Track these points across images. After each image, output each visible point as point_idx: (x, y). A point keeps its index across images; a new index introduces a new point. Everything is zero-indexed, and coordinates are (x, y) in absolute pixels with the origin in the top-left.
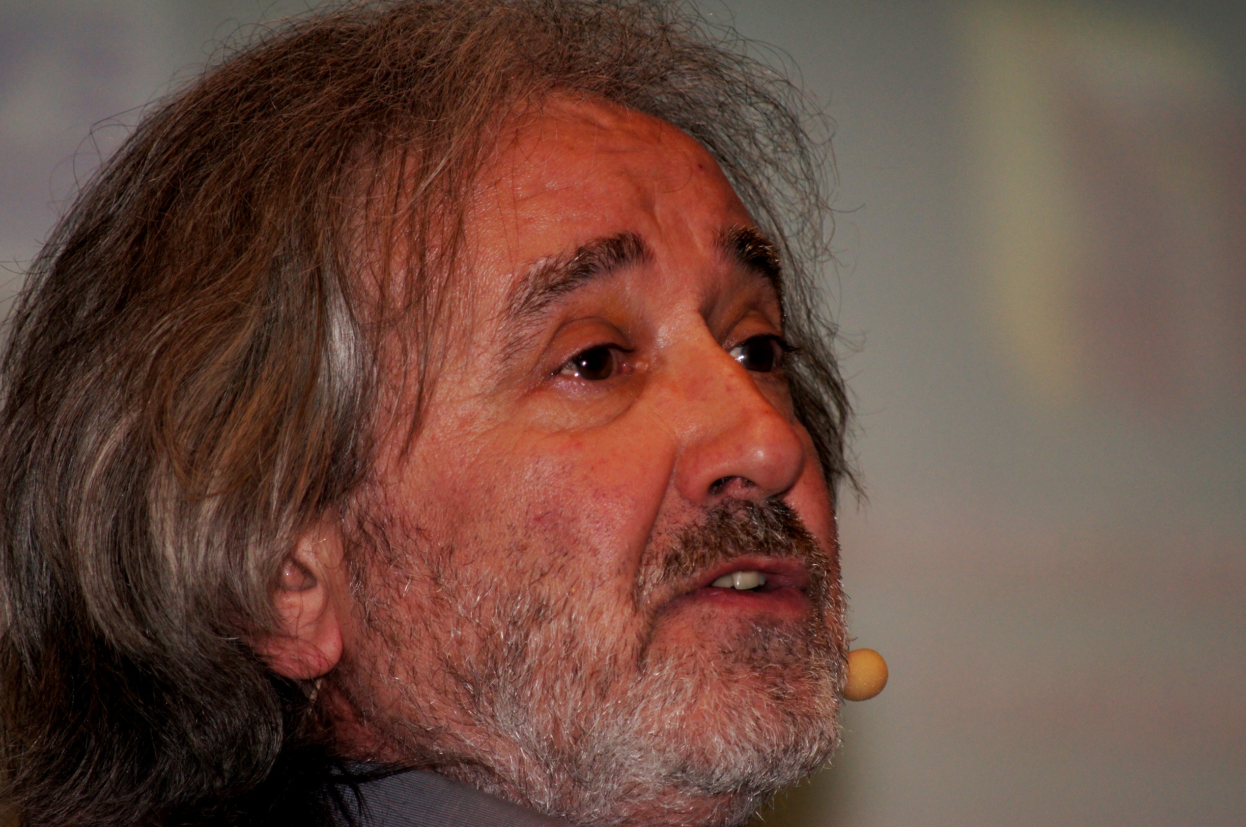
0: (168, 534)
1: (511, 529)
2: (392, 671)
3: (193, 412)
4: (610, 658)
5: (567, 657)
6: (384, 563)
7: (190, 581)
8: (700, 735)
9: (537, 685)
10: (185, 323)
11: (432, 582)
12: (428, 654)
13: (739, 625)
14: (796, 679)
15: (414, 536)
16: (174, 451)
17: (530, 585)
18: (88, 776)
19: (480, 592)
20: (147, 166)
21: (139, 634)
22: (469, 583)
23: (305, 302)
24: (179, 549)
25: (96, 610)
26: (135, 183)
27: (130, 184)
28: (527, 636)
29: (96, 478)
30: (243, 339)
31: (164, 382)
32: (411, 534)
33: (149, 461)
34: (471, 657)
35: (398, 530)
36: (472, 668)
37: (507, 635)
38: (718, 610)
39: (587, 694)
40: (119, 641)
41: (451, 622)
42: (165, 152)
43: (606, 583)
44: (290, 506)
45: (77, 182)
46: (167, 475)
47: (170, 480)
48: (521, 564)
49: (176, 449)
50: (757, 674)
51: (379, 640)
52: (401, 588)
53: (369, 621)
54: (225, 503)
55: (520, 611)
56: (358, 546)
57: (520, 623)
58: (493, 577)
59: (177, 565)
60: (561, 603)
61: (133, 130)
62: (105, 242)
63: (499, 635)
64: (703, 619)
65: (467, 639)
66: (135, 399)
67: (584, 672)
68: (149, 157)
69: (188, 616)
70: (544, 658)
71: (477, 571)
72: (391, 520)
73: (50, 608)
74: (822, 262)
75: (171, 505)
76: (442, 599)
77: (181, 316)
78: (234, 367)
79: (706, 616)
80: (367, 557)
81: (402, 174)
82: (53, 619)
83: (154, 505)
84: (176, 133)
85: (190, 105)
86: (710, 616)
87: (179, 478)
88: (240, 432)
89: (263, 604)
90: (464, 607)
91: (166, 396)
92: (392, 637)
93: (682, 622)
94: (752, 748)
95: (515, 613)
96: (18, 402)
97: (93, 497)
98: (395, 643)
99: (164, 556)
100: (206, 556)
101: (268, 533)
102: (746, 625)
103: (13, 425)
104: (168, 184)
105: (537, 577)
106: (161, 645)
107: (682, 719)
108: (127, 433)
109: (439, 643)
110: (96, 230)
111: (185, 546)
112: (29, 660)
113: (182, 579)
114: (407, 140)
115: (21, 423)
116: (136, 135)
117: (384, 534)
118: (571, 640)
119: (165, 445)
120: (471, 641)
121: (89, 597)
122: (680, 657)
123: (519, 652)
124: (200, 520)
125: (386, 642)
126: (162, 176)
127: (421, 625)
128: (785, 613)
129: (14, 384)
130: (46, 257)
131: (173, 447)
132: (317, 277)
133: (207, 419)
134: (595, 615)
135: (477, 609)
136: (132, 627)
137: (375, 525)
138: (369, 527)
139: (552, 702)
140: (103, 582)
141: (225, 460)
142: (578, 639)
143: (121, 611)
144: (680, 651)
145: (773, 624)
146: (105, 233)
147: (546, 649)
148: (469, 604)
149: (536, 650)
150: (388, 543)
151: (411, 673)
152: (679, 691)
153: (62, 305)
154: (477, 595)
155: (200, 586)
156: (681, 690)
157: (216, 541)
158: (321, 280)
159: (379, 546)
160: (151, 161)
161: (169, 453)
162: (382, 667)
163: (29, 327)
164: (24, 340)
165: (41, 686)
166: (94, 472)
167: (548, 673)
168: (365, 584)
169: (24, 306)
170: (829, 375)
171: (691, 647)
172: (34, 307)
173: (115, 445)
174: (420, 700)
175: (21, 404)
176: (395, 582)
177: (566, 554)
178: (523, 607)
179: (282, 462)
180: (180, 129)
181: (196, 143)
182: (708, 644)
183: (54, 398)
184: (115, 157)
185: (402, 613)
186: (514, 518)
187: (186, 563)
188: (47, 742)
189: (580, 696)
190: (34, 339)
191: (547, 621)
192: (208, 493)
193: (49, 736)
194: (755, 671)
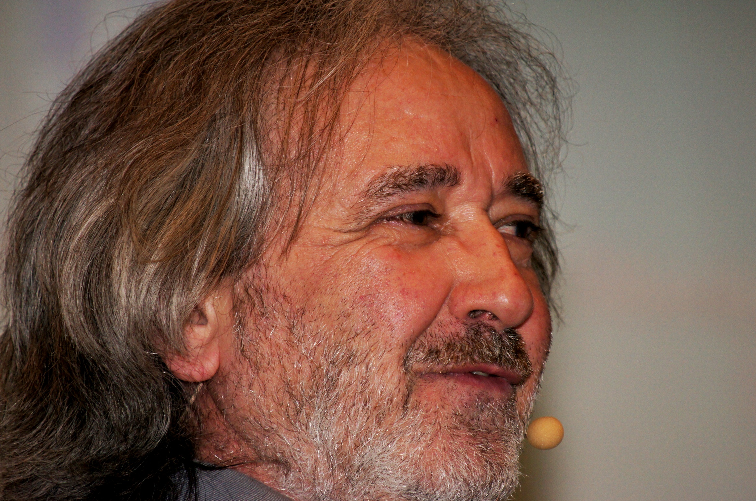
0: (123, 280)
1: (344, 301)
2: (250, 387)
3: (149, 205)
4: (388, 400)
5: (362, 393)
6: (258, 315)
7: (133, 312)
8: (431, 465)
9: (340, 407)
10: (152, 147)
11: (289, 331)
12: (277, 378)
13: (469, 397)
14: (495, 441)
15: (281, 300)
16: (134, 227)
17: (347, 340)
18: (45, 431)
19: (317, 340)
20: (138, 44)
21: (94, 341)
22: (311, 334)
23: (230, 146)
24: (129, 291)
25: (69, 321)
26: (129, 53)
27: (127, 53)
28: (340, 372)
29: (80, 239)
30: (186, 163)
31: (133, 183)
32: (279, 299)
33: (117, 232)
34: (304, 383)
35: (271, 296)
36: (302, 390)
37: (328, 370)
38: (459, 385)
39: (370, 419)
40: (80, 344)
41: (295, 359)
42: (151, 36)
43: (393, 350)
44: (203, 274)
45: (91, 50)
46: (127, 242)
47: (129, 247)
48: (344, 326)
49: (135, 226)
50: (471, 434)
51: (247, 364)
52: (267, 332)
53: (242, 351)
54: (162, 266)
55: (338, 356)
56: (242, 302)
57: (337, 364)
58: (326, 332)
59: (126, 301)
60: (364, 355)
61: (132, 21)
62: (106, 88)
63: (323, 370)
64: (448, 389)
65: (303, 370)
66: (114, 190)
67: (370, 405)
68: (141, 37)
69: (129, 335)
70: (347, 390)
71: (317, 327)
72: (268, 288)
73: (37, 318)
74: (556, 173)
75: (127, 263)
76: (293, 343)
77: (150, 143)
78: (178, 180)
79: (450, 387)
80: (248, 310)
81: (304, 75)
82: (39, 326)
83: (117, 260)
84: (160, 25)
85: (171, 9)
86: (453, 387)
87: (135, 246)
88: (178, 222)
89: (178, 333)
90: (306, 348)
91: (133, 192)
92: (255, 364)
93: (435, 388)
94: (462, 480)
95: (335, 356)
96: (36, 184)
97: (77, 250)
98: (258, 369)
99: (118, 294)
100: (146, 297)
101: (187, 289)
102: (472, 398)
103: (32, 198)
104: (151, 56)
105: (352, 336)
106: (107, 351)
107: (422, 454)
108: (105, 210)
109: (285, 371)
110: (101, 80)
111: (133, 290)
112: (19, 350)
113: (127, 310)
114: (310, 53)
115: (35, 198)
116: (133, 24)
117: (261, 297)
118: (366, 382)
119: (129, 223)
120: (305, 371)
121: (65, 313)
122: (427, 411)
123: (333, 383)
124: (145, 275)
125: (251, 366)
126: (148, 50)
127: (276, 358)
128: (496, 394)
129: (34, 174)
130: (66, 94)
131: (134, 225)
132: (240, 131)
133: (157, 210)
134: (382, 369)
135: (313, 351)
136: (91, 336)
137: (256, 291)
138: (251, 291)
139: (348, 419)
140: (76, 304)
141: (166, 239)
142: (370, 382)
143: (85, 325)
144: (429, 407)
145: (488, 400)
146: (106, 82)
147: (350, 384)
148: (309, 347)
149: (344, 383)
150: (263, 303)
151: (263, 388)
152: (423, 434)
153: (73, 125)
154: (315, 342)
155: (139, 316)
156: (424, 434)
157: (153, 290)
158: (242, 133)
159: (257, 304)
160: (142, 41)
161: (130, 228)
162: (244, 382)
163: (49, 137)
164: (45, 145)
165: (25, 368)
166: (80, 233)
167: (348, 400)
168: (244, 327)
169: (48, 124)
170: (549, 244)
171: (436, 406)
172: (54, 125)
173: (95, 219)
174: (264, 409)
175: (38, 185)
176: (264, 329)
177: (374, 324)
178: (340, 353)
179: (203, 245)
180: (163, 23)
181: (174, 32)
182: (446, 407)
183: (59, 184)
184: (118, 37)
185: (265, 349)
186: (347, 295)
187: (132, 300)
188: (23, 405)
189: (365, 420)
190: (51, 147)
191: (354, 365)
192: (152, 259)
193: (25, 401)
194: (471, 432)
